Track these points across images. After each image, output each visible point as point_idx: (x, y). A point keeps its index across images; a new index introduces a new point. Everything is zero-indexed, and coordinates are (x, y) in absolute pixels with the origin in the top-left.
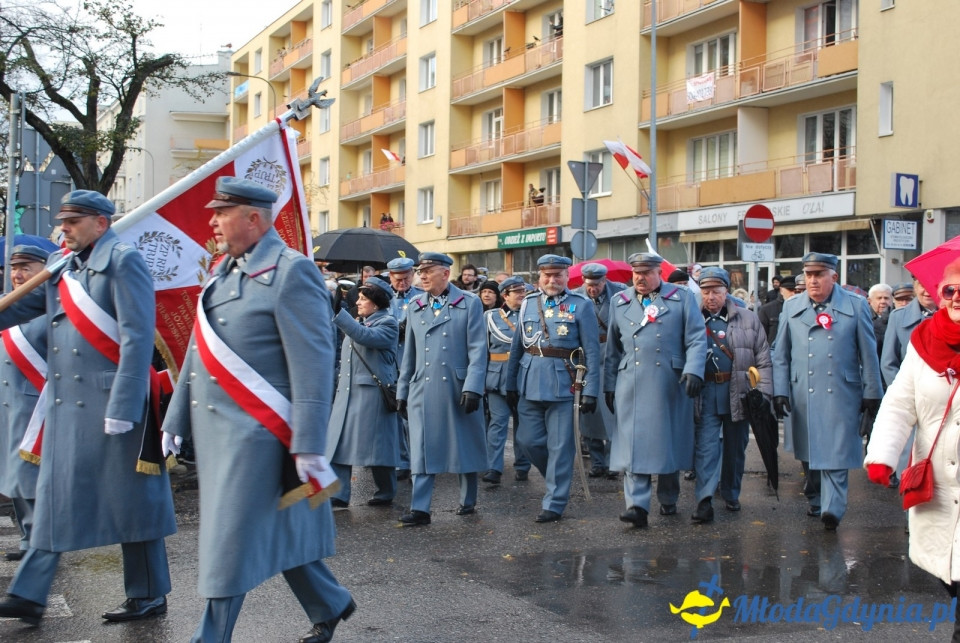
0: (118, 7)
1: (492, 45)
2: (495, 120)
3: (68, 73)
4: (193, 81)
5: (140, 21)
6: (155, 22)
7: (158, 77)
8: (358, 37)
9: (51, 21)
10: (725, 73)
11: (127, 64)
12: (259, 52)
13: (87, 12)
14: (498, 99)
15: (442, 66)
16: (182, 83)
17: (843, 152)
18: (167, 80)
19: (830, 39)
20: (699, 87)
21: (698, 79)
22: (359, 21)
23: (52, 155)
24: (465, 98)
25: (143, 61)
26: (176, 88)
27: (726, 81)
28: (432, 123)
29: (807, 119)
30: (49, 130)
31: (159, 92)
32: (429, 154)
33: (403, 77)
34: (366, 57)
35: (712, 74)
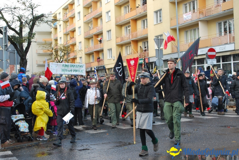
0: (27, 1)
1: (126, 7)
2: (128, 29)
3: (14, 21)
4: (50, 21)
5: (34, 5)
6: (38, 5)
7: (40, 20)
8: (88, 7)
9: (8, 6)
10: (194, 12)
12: (60, 13)
14: (129, 23)
15: (112, 14)
16: (47, 22)
17: (230, 32)
18: (42, 21)
20: (187, 16)
21: (186, 14)
22: (88, 3)
23: (10, 44)
24: (120, 23)
25: (35, 16)
26: (45, 23)
27: (195, 14)
28: (110, 30)
29: (219, 23)
30: (10, 37)
31: (40, 25)
32: (110, 39)
33: (101, 18)
34: (90, 13)
35: (190, 12)
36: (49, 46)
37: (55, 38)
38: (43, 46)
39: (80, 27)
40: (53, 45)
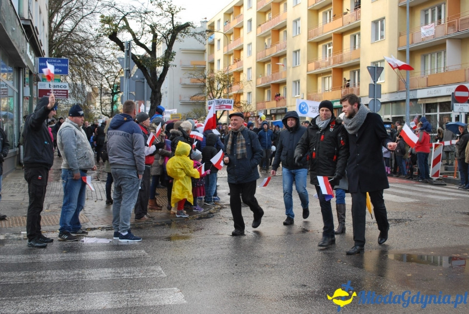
0: (165, 2)
1: (327, 13)
2: (328, 48)
3: (144, 32)
4: (199, 34)
5: (175, 7)
6: (182, 8)
7: (183, 32)
8: (263, 13)
9: (136, 9)
10: (439, 23)
11: (170, 27)
12: (219, 21)
13: (151, 4)
14: (330, 38)
15: (304, 24)
16: (194, 35)
18: (187, 34)
20: (427, 30)
21: (426, 26)
22: (265, 5)
23: (136, 68)
24: (315, 38)
25: (177, 25)
26: (191, 37)
27: (440, 28)
28: (299, 50)
30: (136, 58)
31: (184, 39)
32: (297, 65)
33: (285, 30)
35: (433, 24)
36: (201, 72)
37: (210, 60)
38: (189, 72)
39: (250, 44)
40: (206, 72)
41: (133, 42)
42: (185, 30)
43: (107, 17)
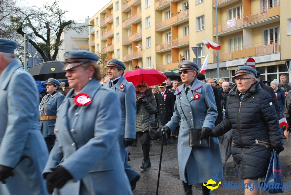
0: (55, 7)
1: (167, 13)
2: (169, 36)
3: (41, 27)
4: (78, 28)
5: (61, 11)
6: (66, 11)
7: (67, 27)
8: (127, 13)
9: (35, 12)
10: (239, 18)
11: (58, 24)
12: (97, 18)
13: (46, 9)
14: (170, 29)
15: (152, 20)
16: (75, 29)
17: (276, 41)
18: (70, 28)
19: (271, 6)
20: (231, 23)
21: (231, 20)
22: (127, 8)
23: (37, 52)
24: (160, 29)
25: (63, 23)
26: (73, 30)
27: (239, 21)
28: (150, 37)
29: (265, 31)
30: (36, 45)
31: (68, 32)
32: (149, 47)
33: (140, 24)
34: (129, 18)
35: (235, 19)
37: (92, 45)
39: (118, 34)
41: (34, 34)
42: (69, 26)
43: (15, 18)
